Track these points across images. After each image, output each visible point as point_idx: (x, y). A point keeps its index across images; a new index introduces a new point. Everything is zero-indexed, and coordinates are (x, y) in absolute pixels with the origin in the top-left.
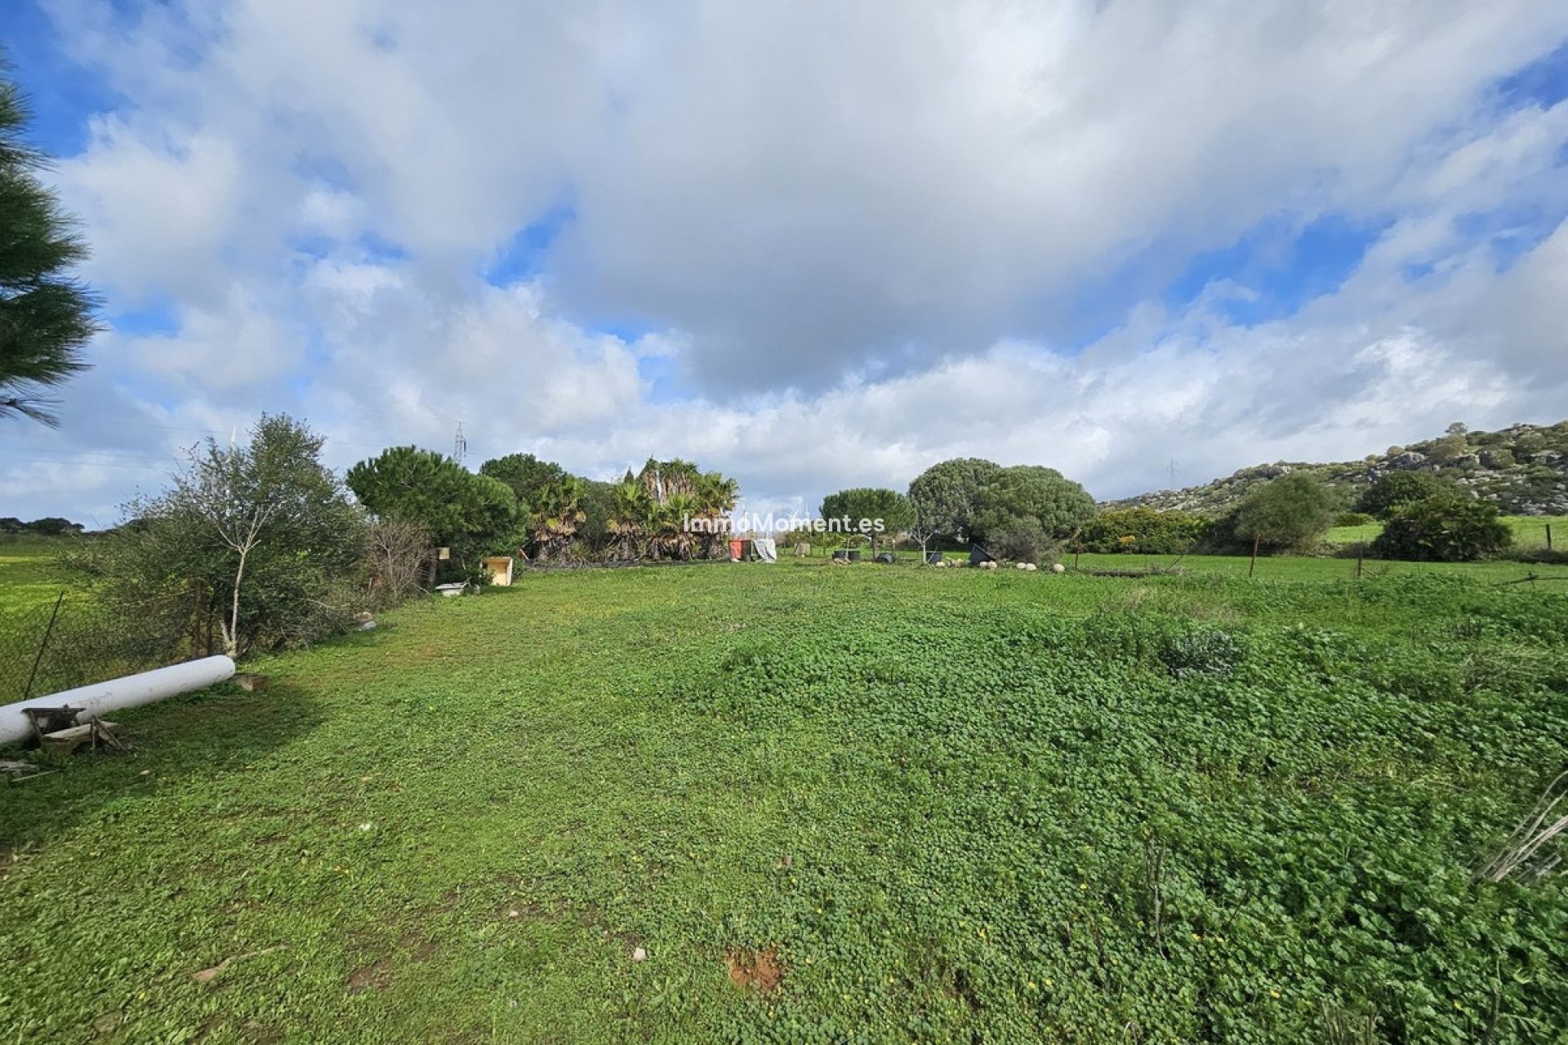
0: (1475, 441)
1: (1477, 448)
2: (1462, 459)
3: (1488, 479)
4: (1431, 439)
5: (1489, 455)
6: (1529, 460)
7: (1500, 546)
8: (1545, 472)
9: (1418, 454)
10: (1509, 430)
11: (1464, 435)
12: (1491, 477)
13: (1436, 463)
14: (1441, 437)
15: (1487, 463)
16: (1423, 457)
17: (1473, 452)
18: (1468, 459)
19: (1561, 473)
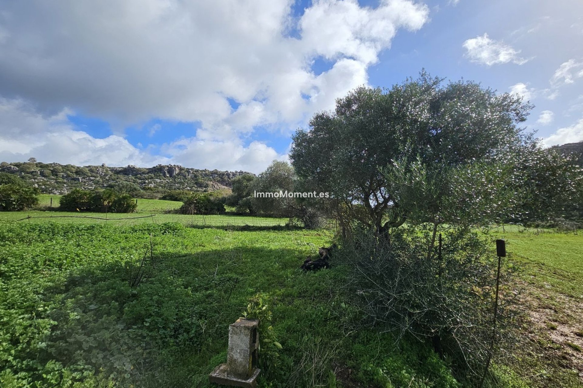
0: (39, 166)
1: (39, 168)
2: (33, 172)
3: (42, 180)
4: (22, 162)
5: (43, 171)
6: (57, 175)
7: (34, 205)
8: (60, 180)
9: (15, 167)
10: (51, 164)
11: (35, 163)
12: (43, 180)
13: (22, 172)
14: (26, 162)
15: (42, 174)
16: (17, 168)
17: (38, 170)
18: (35, 172)
19: (66, 181)
